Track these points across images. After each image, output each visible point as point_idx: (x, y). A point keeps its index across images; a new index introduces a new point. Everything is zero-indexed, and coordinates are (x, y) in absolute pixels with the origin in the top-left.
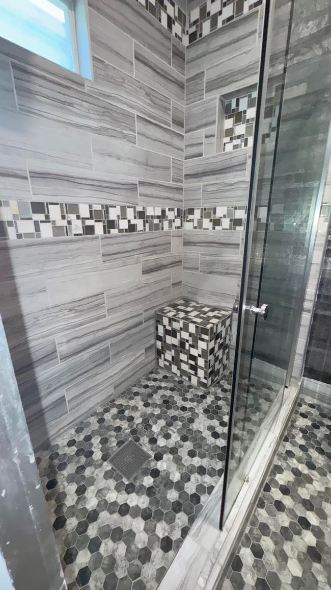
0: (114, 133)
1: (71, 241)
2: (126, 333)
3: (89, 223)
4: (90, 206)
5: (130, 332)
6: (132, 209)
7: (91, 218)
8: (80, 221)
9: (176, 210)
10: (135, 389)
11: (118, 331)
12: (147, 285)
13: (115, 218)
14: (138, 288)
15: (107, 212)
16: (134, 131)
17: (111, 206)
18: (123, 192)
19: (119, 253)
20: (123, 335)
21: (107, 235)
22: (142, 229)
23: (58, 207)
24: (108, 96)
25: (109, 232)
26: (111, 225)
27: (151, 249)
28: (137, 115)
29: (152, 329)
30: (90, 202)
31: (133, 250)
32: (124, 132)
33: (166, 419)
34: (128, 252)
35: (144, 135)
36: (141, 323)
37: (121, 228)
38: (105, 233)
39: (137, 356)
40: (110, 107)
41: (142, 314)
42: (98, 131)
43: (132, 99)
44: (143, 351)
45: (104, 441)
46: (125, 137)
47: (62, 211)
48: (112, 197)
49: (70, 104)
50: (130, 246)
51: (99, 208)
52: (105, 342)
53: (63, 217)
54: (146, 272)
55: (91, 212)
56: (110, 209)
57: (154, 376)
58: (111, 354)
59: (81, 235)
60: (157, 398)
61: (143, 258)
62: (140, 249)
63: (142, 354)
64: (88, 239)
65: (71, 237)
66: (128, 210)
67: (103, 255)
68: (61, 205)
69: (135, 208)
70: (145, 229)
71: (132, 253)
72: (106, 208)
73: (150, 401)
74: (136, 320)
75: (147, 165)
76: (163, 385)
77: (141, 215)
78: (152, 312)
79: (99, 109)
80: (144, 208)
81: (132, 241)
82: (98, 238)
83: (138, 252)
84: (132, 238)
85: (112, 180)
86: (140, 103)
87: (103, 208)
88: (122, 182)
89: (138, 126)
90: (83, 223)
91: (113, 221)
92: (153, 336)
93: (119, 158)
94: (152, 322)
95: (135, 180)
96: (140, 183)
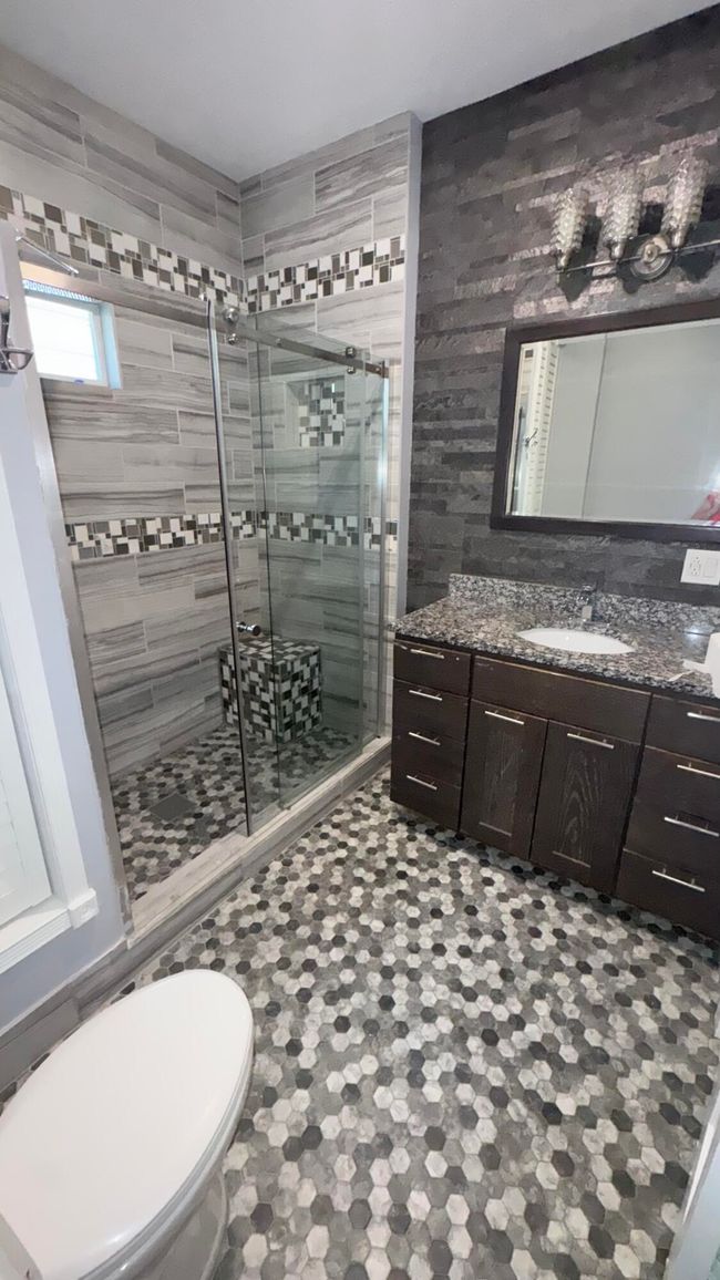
0: (150, 438)
1: (100, 563)
2: (175, 674)
3: (121, 541)
4: (123, 522)
5: (181, 673)
6: (178, 520)
7: (124, 534)
8: (110, 540)
9: (244, 514)
10: (190, 749)
11: (165, 670)
12: (202, 613)
13: (155, 533)
14: (191, 617)
15: (144, 526)
16: (177, 430)
17: (150, 519)
18: (164, 501)
19: (161, 573)
20: (171, 677)
21: (145, 553)
22: (193, 541)
23: (85, 527)
24: (140, 400)
25: (147, 549)
26: (150, 540)
27: (207, 566)
28: (180, 412)
29: (216, 672)
30: (122, 517)
31: (181, 569)
32: (163, 433)
33: (222, 774)
34: (173, 571)
35: (189, 431)
36: (196, 662)
37: (162, 543)
38: (141, 550)
39: (193, 705)
40: (146, 411)
41: (196, 650)
42: (131, 439)
43: (172, 396)
44: (202, 700)
45: (144, 795)
46: (165, 438)
47: (89, 530)
48: (148, 508)
49: (97, 420)
50: (176, 564)
51: (133, 522)
52: (147, 683)
53: (91, 538)
54: (199, 596)
55: (123, 528)
56: (147, 522)
57: (218, 734)
58: (154, 700)
59: (111, 555)
60: (217, 756)
61: (195, 578)
62: (190, 567)
63: (201, 704)
64: (120, 559)
65: (101, 558)
66: (172, 521)
67: (140, 577)
68: (88, 525)
69: (181, 518)
70: (196, 543)
71: (180, 573)
72: (143, 522)
73: (206, 759)
74: (190, 658)
75: (196, 465)
76: (228, 743)
77: (191, 525)
78: (213, 649)
79: (130, 416)
80: (194, 516)
81: (179, 558)
82: (132, 557)
83: (188, 570)
84: (178, 554)
85: (148, 489)
86: (181, 397)
87: (138, 522)
88: (162, 489)
89: (181, 422)
90: (114, 541)
91: (152, 536)
92: (218, 681)
93: (157, 463)
94: (215, 662)
95: (182, 485)
96: (187, 487)
